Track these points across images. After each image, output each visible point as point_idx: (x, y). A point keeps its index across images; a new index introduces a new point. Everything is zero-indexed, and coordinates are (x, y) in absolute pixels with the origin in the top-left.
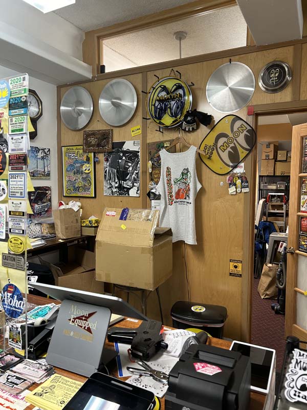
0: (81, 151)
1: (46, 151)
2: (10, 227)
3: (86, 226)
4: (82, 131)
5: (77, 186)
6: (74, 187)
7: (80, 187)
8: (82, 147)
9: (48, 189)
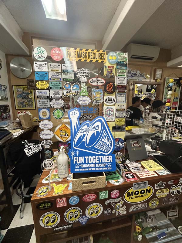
0: (26, 89)
1: (5, 86)
2: (117, 115)
3: (35, 122)
4: (26, 79)
5: (24, 104)
6: (23, 105)
7: (26, 105)
8: (26, 87)
9: (8, 106)
